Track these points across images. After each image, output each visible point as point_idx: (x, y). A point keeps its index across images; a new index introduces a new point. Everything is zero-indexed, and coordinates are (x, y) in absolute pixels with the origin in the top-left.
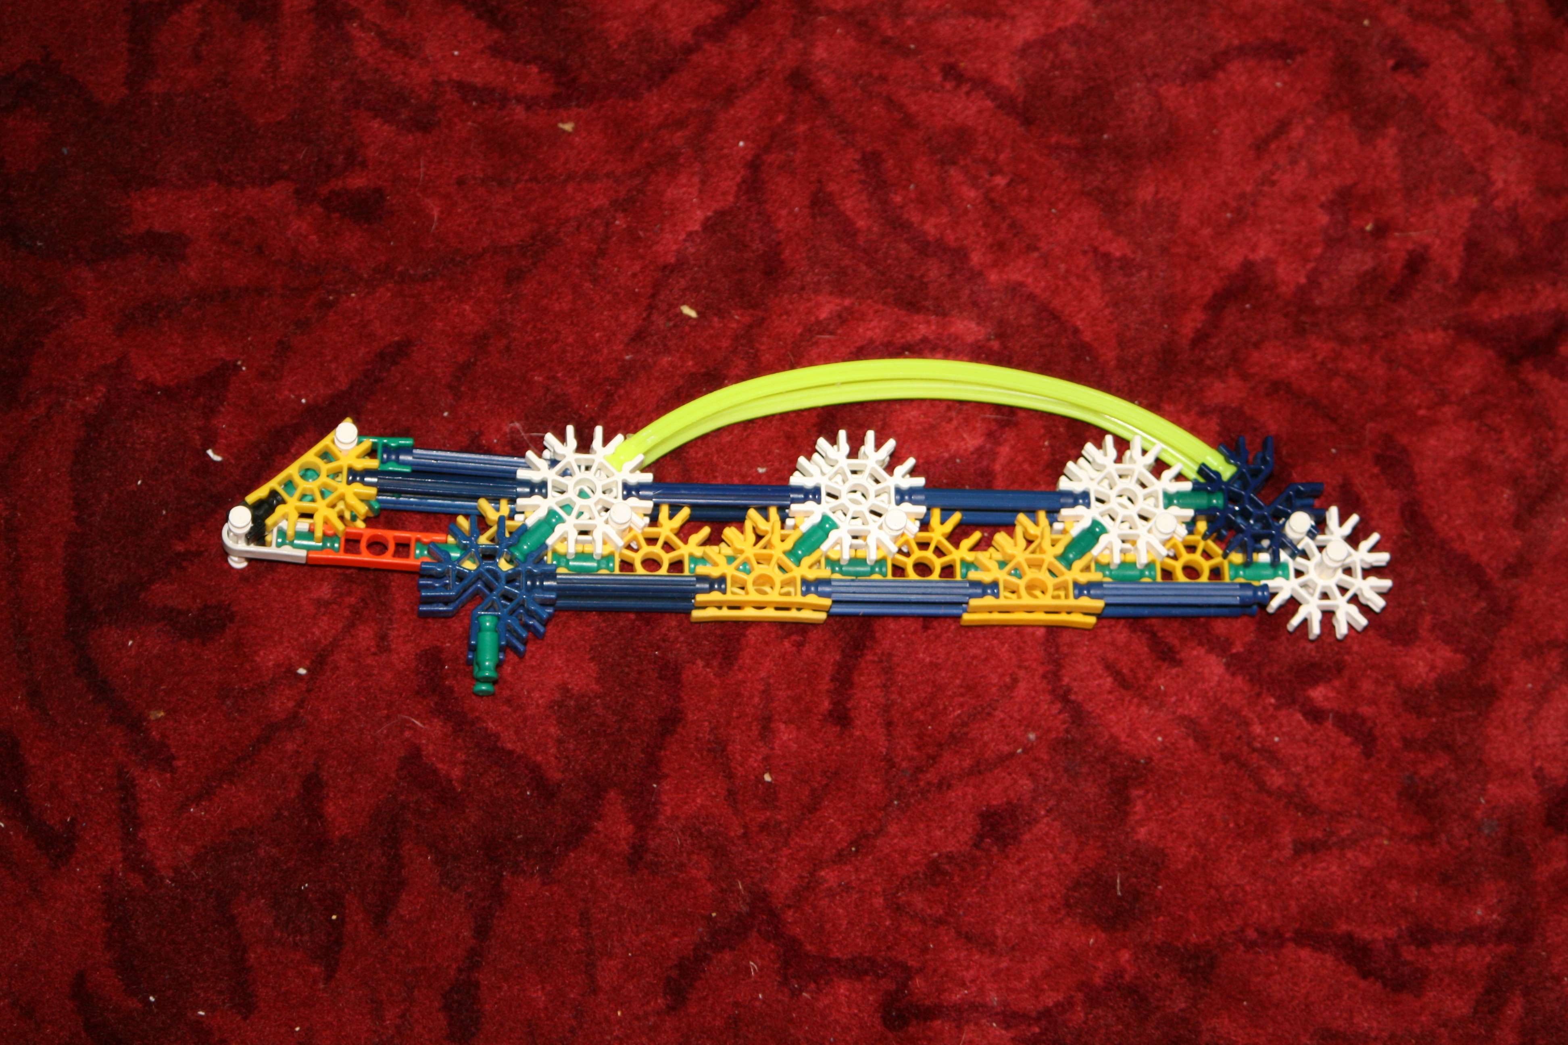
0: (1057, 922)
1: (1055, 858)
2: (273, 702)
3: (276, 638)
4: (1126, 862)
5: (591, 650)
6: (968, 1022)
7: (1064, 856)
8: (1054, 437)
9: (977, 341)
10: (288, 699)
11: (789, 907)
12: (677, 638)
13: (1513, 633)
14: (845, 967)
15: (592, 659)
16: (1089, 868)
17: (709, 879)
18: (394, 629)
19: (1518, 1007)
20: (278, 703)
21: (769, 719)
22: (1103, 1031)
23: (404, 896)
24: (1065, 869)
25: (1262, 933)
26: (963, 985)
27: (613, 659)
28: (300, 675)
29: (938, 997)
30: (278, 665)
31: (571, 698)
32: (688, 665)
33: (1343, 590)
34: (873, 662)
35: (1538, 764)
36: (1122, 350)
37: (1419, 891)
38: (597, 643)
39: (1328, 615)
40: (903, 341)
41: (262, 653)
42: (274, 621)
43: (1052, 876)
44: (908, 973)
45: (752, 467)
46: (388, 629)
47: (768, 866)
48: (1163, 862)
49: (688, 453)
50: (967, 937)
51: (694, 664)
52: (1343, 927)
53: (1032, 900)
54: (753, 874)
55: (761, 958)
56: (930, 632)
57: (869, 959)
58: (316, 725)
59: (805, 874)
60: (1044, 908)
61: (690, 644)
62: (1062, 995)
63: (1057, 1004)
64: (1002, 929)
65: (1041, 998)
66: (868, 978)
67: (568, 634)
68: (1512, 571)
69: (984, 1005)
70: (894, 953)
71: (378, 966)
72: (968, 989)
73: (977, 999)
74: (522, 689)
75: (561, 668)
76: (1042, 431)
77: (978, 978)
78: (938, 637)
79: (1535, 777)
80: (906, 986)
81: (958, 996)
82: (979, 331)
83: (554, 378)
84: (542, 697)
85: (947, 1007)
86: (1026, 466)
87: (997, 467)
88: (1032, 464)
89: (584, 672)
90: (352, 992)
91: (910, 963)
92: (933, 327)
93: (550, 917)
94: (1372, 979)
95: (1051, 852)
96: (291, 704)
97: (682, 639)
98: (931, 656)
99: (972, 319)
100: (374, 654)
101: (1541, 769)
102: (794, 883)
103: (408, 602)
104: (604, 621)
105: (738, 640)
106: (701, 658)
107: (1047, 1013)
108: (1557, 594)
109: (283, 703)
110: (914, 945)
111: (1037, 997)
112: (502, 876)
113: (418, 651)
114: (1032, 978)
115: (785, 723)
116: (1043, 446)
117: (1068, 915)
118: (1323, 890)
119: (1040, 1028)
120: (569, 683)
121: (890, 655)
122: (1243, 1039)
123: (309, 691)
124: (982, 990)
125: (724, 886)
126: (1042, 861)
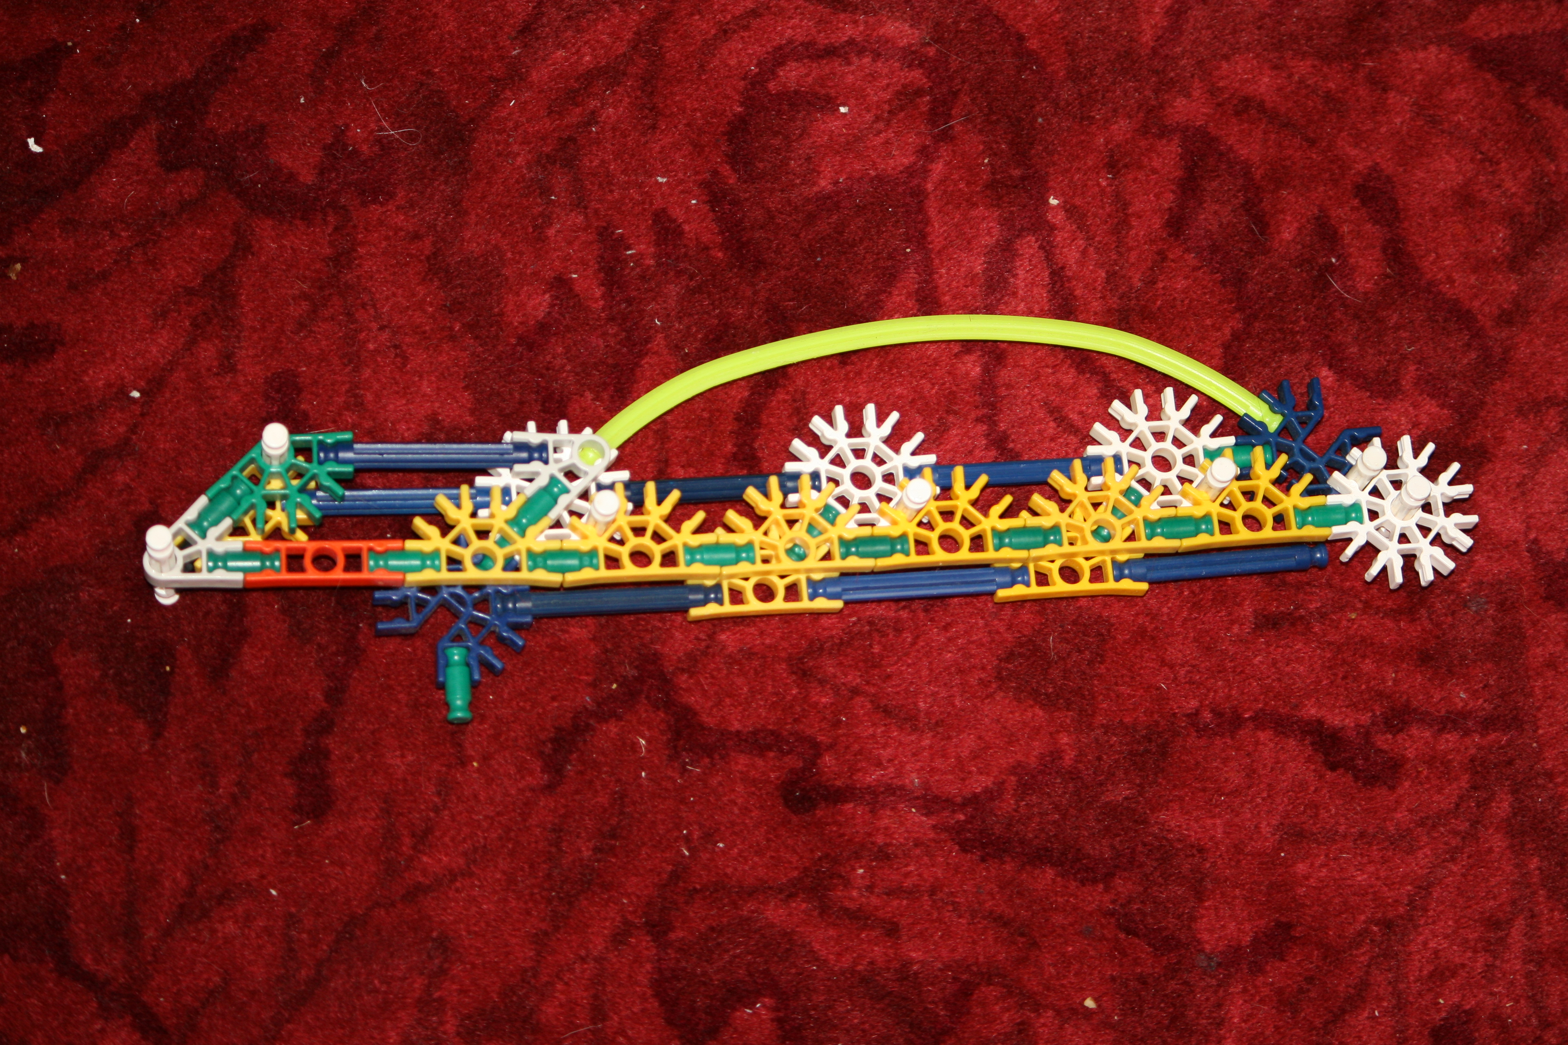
0: (987, 697)
1: (986, 625)
2: (102, 427)
3: (108, 355)
4: (1068, 632)
5: (465, 377)
6: (883, 807)
7: (996, 622)
8: (995, 154)
9: (911, 45)
10: (119, 423)
11: (683, 670)
12: (563, 366)
13: (1507, 387)
14: (746, 741)
15: (466, 388)
16: (1025, 636)
17: (594, 639)
18: (241, 348)
19: (1506, 805)
20: (107, 427)
21: (667, 462)
22: (1037, 819)
23: (246, 649)
24: (997, 637)
25: (1218, 713)
26: (879, 764)
27: (491, 388)
28: (133, 398)
29: (850, 777)
30: (109, 385)
31: (441, 430)
32: (575, 397)
33: (1424, 530)
34: (785, 401)
35: (1533, 536)
36: (1073, 60)
37: (1396, 672)
38: (472, 369)
39: (1409, 559)
40: (827, 41)
41: (91, 372)
42: (105, 335)
43: (983, 645)
44: (816, 749)
45: (651, 176)
46: (234, 347)
47: (660, 625)
48: (1109, 631)
49: (580, 161)
50: (885, 711)
51: (582, 396)
52: (1312, 711)
53: (960, 671)
54: (642, 634)
55: (650, 728)
56: (849, 368)
57: (772, 733)
58: (150, 453)
59: (702, 636)
60: (973, 681)
61: (577, 374)
62: (992, 779)
63: (986, 790)
64: (925, 703)
65: (967, 782)
66: (772, 754)
67: (440, 359)
68: (1506, 319)
69: (902, 788)
70: (802, 727)
71: (214, 726)
72: (885, 769)
73: (895, 781)
74: (386, 420)
75: (430, 396)
76: (981, 147)
77: (896, 757)
78: (859, 373)
79: (1529, 550)
80: (814, 764)
81: (873, 777)
82: (913, 34)
83: (429, 73)
84: (409, 429)
85: (860, 789)
86: (962, 185)
87: (930, 187)
88: (968, 184)
89: (457, 402)
90: (183, 756)
91: (820, 738)
92: (861, 28)
93: (412, 675)
94: (1342, 770)
95: (982, 618)
96: (122, 429)
97: (568, 368)
98: (850, 396)
99: (905, 21)
100: (218, 374)
101: (1536, 541)
102: (691, 646)
103: (259, 318)
104: (481, 345)
105: (632, 370)
106: (589, 389)
107: (974, 800)
108: (1558, 346)
109: (113, 428)
110: (825, 718)
111: (963, 780)
112: (358, 627)
113: (269, 374)
114: (958, 758)
115: (683, 467)
116: (983, 164)
117: (1000, 688)
118: (1288, 669)
119: (966, 815)
120: (439, 414)
121: (804, 393)
122: (1196, 833)
123: (143, 415)
124: (900, 773)
125: (609, 646)
126: (971, 627)
